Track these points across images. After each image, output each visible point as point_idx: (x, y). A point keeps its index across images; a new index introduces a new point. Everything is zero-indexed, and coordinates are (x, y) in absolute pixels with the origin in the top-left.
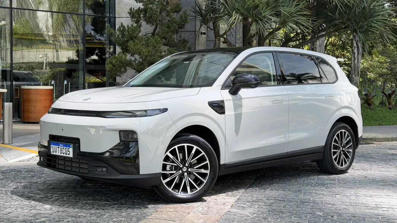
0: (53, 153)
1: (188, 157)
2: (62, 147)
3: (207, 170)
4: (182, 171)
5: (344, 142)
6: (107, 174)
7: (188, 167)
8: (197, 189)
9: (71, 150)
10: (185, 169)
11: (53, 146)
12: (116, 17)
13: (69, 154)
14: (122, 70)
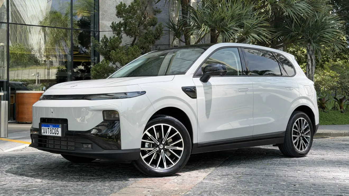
0: (44, 134)
1: (164, 136)
2: (52, 128)
3: (181, 147)
4: (159, 148)
5: (303, 128)
6: (92, 150)
7: (164, 145)
8: (173, 164)
9: (60, 130)
10: (161, 147)
11: (44, 128)
12: (100, 31)
13: (58, 134)
14: (105, 76)
